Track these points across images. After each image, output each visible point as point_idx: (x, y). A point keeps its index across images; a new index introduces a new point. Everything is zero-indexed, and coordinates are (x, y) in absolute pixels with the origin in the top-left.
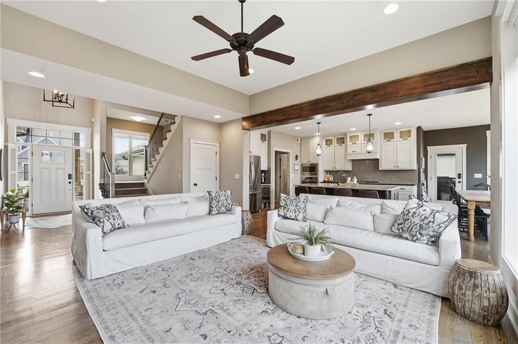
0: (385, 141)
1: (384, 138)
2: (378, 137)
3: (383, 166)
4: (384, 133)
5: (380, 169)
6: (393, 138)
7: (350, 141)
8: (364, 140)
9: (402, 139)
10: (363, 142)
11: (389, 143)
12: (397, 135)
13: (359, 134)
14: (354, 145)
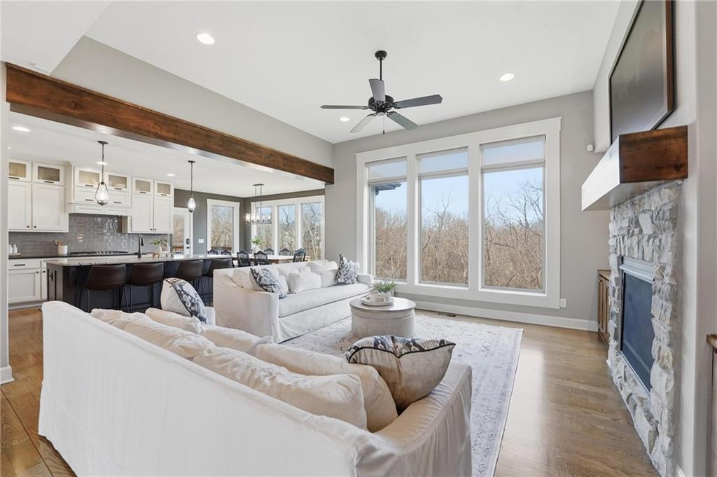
1: (137, 187)
3: (135, 228)
4: (137, 181)
5: (129, 232)
6: (149, 191)
7: (80, 181)
9: (160, 194)
11: (143, 196)
12: (154, 188)
13: (100, 172)
14: (90, 190)
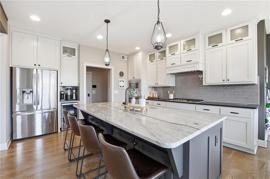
0: (211, 47)
1: (209, 43)
2: (201, 43)
3: (208, 80)
4: (209, 37)
5: (204, 84)
6: (221, 42)
7: (169, 53)
8: (184, 50)
9: (234, 41)
10: (183, 51)
11: (216, 48)
12: (226, 37)
13: (178, 43)
14: (174, 57)
